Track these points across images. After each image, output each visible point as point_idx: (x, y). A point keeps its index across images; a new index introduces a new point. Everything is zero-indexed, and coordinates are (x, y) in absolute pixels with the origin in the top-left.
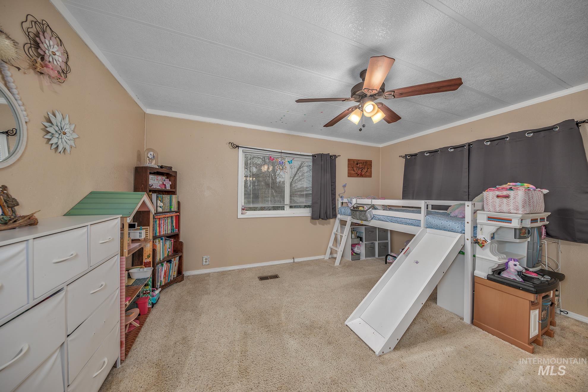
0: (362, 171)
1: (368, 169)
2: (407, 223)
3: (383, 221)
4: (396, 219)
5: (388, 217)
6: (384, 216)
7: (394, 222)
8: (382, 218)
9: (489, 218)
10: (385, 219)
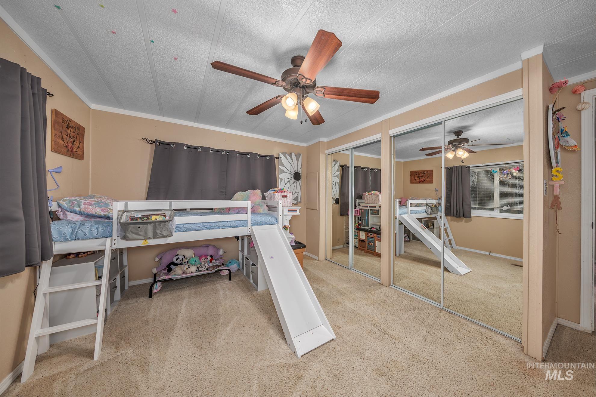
0: (73, 145)
1: (80, 142)
2: (232, 226)
3: (195, 230)
4: (217, 224)
5: (205, 224)
6: (196, 223)
7: (213, 229)
8: (194, 227)
9: (289, 210)
10: (199, 227)
